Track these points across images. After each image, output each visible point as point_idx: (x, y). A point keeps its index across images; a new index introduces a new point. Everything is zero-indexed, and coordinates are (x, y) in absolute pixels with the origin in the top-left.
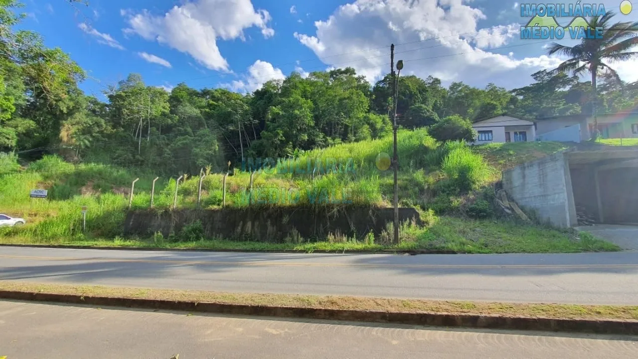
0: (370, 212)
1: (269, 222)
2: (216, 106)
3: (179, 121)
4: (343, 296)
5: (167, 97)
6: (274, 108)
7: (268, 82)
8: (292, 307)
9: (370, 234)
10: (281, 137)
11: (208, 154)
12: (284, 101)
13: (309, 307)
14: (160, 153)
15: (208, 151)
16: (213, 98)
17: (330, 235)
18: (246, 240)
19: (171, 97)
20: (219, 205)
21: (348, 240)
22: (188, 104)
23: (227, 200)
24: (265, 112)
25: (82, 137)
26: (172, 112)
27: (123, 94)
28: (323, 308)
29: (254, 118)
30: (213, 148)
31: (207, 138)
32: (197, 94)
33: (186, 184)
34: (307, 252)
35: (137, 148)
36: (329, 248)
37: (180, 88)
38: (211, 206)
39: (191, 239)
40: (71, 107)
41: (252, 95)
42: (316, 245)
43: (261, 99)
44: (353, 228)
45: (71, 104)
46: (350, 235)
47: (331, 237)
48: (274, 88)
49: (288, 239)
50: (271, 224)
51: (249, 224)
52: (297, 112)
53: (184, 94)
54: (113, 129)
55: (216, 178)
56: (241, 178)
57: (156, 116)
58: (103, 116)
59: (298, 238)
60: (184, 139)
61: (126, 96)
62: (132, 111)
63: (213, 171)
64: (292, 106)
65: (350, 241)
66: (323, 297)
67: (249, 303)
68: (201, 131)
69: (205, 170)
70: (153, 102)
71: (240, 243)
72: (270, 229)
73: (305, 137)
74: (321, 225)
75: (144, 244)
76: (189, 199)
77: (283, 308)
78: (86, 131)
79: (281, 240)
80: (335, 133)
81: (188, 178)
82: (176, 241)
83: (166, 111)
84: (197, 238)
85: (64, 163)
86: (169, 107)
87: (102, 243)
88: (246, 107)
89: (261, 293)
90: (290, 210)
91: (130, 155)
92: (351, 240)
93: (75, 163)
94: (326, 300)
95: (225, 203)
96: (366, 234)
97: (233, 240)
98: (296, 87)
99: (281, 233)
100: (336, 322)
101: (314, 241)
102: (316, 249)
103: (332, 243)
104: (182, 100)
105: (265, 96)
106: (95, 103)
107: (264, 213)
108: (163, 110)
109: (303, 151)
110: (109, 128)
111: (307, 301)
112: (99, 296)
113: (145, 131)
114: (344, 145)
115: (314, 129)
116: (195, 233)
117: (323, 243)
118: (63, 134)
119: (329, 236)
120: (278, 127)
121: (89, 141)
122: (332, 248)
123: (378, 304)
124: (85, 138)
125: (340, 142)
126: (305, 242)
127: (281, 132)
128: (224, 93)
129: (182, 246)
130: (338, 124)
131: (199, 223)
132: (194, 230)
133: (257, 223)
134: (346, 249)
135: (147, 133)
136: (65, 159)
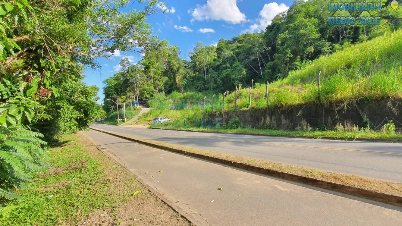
0: (389, 104)
1: (283, 117)
2: (242, 46)
3: (223, 62)
4: (347, 174)
5: (215, 50)
6: (282, 34)
7: (275, 17)
8: (297, 175)
9: (388, 124)
10: (290, 55)
11: (240, 78)
12: (290, 27)
13: (312, 178)
14: (215, 81)
15: (240, 76)
16: (239, 41)
17: (339, 125)
18: (267, 129)
19: (217, 49)
20: (248, 107)
21: (359, 130)
22: (226, 50)
23: (253, 104)
24: (275, 39)
25: (183, 80)
26: (218, 57)
27: (196, 54)
28: (326, 181)
29: (267, 47)
30: (243, 73)
31: (238, 68)
32: (230, 42)
33: (229, 97)
34: (316, 138)
35: (205, 81)
36: (338, 136)
37: (221, 42)
38: (243, 109)
39: (234, 128)
40: (178, 68)
41: (265, 31)
42: (324, 133)
43: (271, 31)
44: (365, 119)
45: (178, 66)
46: (362, 125)
47: (339, 127)
48: (281, 19)
49: (299, 128)
50: (284, 117)
51: (268, 119)
52: (302, 31)
53: (223, 45)
54: (194, 74)
55: (245, 91)
56: (261, 89)
57: (211, 62)
58: (189, 69)
59: (307, 128)
60: (226, 72)
61: (197, 55)
62: (200, 62)
63: (243, 87)
64: (297, 28)
65: (362, 131)
66: (326, 172)
67: (265, 167)
68: (235, 65)
69: (238, 87)
70: (209, 54)
71: (263, 131)
72: (284, 121)
73: (311, 49)
74: (330, 118)
75: (212, 130)
76: (231, 105)
77: (289, 174)
78: (184, 77)
79: (293, 129)
80: (344, 38)
81: (230, 93)
82: (226, 128)
83: (215, 58)
84: (237, 127)
85: (179, 94)
86: (217, 55)
87: (195, 129)
88: (261, 40)
89: (273, 162)
90: (299, 107)
91: (202, 85)
92: (364, 130)
93: (183, 93)
94: (329, 175)
95: (250, 106)
96: (383, 125)
97: (259, 128)
98: (299, 11)
99: (293, 124)
100: (339, 193)
101: (322, 129)
102: (324, 136)
103: (341, 132)
104: (223, 48)
105: (274, 28)
106: (185, 62)
107: (279, 111)
108: (214, 57)
109: (310, 61)
110: (193, 73)
111: (310, 173)
112: (192, 152)
113: (207, 71)
114: (353, 46)
115: (320, 40)
116: (235, 124)
117: (332, 132)
118: (177, 81)
119: (337, 126)
120: (287, 47)
121: (186, 81)
122: (342, 136)
123: (392, 188)
124: (185, 81)
125: (350, 45)
126: (314, 130)
127: (288, 51)
128: (245, 36)
129: (229, 131)
130: (346, 29)
131: (237, 119)
132: (235, 123)
133: (273, 118)
134: (357, 137)
135: (208, 72)
136: (179, 92)
